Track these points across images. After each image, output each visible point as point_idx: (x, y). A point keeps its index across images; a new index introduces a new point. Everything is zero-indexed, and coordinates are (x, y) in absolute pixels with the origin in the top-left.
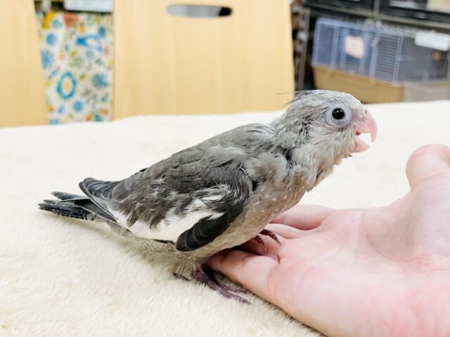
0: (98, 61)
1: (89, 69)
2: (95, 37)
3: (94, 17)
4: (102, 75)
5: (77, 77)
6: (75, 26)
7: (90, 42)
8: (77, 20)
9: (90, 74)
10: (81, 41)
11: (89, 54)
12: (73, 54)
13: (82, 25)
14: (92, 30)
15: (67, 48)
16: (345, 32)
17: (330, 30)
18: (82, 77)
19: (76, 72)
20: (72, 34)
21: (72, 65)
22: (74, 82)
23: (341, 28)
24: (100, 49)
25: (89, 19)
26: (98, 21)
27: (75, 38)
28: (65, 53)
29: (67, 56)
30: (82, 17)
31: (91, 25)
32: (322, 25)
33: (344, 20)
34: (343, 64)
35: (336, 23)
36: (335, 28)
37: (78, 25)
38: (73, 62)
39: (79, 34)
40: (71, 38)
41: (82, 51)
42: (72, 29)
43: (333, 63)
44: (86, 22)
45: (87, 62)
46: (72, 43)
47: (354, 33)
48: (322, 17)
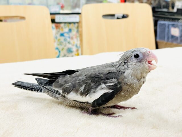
0: (69, 43)
1: (65, 46)
2: (68, 33)
3: (67, 25)
4: (71, 48)
5: (60, 50)
6: (59, 29)
7: (65, 35)
8: (60, 26)
9: (66, 48)
10: (62, 35)
11: (65, 40)
12: (59, 40)
13: (62, 28)
14: (66, 30)
15: (56, 38)
16: (170, 26)
17: (164, 25)
18: (63, 49)
19: (60, 47)
20: (58, 32)
21: (58, 45)
22: (59, 52)
23: (169, 24)
24: (69, 37)
25: (65, 25)
26: (69, 27)
27: (59, 34)
28: (56, 40)
29: (56, 41)
30: (62, 25)
31: (66, 28)
32: (160, 23)
33: (170, 21)
34: (170, 40)
35: (166, 23)
36: (166, 24)
37: (61, 28)
38: (58, 43)
39: (61, 32)
40: (58, 33)
41: (62, 38)
42: (58, 30)
43: (166, 39)
44: (64, 27)
45: (64, 43)
46: (58, 36)
47: (174, 26)
48: (160, 20)
